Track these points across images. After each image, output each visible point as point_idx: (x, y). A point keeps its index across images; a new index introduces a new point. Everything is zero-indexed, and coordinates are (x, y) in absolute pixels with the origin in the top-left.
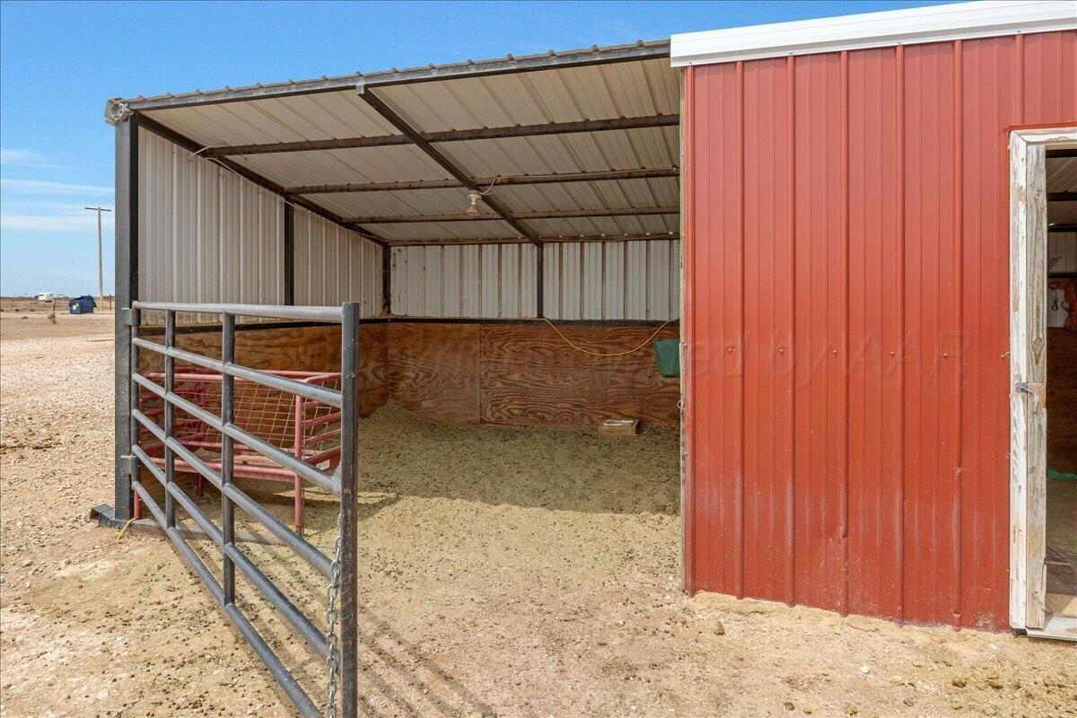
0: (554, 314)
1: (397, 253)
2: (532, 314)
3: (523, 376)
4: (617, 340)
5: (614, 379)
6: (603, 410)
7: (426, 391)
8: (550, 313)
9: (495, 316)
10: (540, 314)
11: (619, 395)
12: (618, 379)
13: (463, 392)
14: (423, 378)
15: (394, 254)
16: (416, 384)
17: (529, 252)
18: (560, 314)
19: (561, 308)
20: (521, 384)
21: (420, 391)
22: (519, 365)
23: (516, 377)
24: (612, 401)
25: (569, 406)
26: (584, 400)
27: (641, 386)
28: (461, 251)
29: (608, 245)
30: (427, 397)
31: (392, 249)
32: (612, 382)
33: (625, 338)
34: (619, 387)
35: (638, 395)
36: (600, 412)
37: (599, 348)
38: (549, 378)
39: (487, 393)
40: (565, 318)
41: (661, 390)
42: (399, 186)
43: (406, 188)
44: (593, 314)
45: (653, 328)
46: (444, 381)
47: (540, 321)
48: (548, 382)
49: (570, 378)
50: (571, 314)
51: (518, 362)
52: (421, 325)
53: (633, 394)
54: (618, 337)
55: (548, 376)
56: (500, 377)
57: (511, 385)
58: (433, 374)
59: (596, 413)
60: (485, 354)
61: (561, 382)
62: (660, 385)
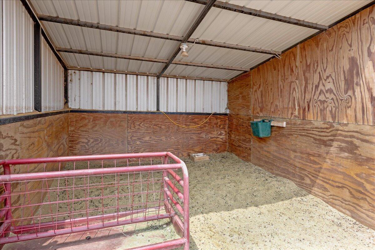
0: (164, 109)
1: (73, 74)
2: (154, 109)
3: (151, 138)
4: (194, 121)
5: (192, 137)
6: (187, 150)
7: (95, 149)
8: (163, 109)
9: (135, 110)
10: (158, 109)
11: (194, 143)
12: (193, 137)
13: (118, 148)
14: (93, 142)
15: (71, 74)
16: (88, 146)
17: (152, 80)
18: (167, 110)
19: (167, 107)
20: (149, 141)
21: (91, 149)
22: (149, 133)
23: (147, 138)
24: (191, 146)
25: (173, 149)
26: (179, 146)
27: (202, 139)
28: (115, 77)
29: (188, 80)
30: (96, 152)
31: (70, 71)
32: (191, 138)
33: (196, 120)
34: (194, 140)
35: (201, 142)
36: (186, 151)
37: (185, 124)
38: (163, 138)
39: (131, 147)
40: (169, 111)
41: (210, 140)
42: (136, 32)
43: (141, 35)
44: (181, 110)
45: (207, 116)
46: (106, 143)
47: (158, 113)
48: (163, 140)
49: (173, 138)
50: (172, 109)
51: (148, 132)
52: (92, 114)
53: (199, 143)
54: (193, 119)
55: (163, 137)
56: (139, 139)
57: (145, 142)
58: (99, 139)
59: (184, 152)
60: (130, 128)
61: (169, 140)
62: (210, 138)
